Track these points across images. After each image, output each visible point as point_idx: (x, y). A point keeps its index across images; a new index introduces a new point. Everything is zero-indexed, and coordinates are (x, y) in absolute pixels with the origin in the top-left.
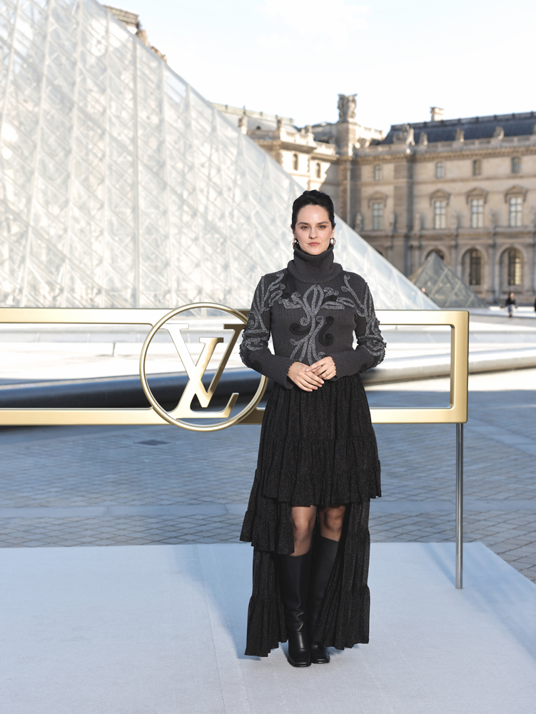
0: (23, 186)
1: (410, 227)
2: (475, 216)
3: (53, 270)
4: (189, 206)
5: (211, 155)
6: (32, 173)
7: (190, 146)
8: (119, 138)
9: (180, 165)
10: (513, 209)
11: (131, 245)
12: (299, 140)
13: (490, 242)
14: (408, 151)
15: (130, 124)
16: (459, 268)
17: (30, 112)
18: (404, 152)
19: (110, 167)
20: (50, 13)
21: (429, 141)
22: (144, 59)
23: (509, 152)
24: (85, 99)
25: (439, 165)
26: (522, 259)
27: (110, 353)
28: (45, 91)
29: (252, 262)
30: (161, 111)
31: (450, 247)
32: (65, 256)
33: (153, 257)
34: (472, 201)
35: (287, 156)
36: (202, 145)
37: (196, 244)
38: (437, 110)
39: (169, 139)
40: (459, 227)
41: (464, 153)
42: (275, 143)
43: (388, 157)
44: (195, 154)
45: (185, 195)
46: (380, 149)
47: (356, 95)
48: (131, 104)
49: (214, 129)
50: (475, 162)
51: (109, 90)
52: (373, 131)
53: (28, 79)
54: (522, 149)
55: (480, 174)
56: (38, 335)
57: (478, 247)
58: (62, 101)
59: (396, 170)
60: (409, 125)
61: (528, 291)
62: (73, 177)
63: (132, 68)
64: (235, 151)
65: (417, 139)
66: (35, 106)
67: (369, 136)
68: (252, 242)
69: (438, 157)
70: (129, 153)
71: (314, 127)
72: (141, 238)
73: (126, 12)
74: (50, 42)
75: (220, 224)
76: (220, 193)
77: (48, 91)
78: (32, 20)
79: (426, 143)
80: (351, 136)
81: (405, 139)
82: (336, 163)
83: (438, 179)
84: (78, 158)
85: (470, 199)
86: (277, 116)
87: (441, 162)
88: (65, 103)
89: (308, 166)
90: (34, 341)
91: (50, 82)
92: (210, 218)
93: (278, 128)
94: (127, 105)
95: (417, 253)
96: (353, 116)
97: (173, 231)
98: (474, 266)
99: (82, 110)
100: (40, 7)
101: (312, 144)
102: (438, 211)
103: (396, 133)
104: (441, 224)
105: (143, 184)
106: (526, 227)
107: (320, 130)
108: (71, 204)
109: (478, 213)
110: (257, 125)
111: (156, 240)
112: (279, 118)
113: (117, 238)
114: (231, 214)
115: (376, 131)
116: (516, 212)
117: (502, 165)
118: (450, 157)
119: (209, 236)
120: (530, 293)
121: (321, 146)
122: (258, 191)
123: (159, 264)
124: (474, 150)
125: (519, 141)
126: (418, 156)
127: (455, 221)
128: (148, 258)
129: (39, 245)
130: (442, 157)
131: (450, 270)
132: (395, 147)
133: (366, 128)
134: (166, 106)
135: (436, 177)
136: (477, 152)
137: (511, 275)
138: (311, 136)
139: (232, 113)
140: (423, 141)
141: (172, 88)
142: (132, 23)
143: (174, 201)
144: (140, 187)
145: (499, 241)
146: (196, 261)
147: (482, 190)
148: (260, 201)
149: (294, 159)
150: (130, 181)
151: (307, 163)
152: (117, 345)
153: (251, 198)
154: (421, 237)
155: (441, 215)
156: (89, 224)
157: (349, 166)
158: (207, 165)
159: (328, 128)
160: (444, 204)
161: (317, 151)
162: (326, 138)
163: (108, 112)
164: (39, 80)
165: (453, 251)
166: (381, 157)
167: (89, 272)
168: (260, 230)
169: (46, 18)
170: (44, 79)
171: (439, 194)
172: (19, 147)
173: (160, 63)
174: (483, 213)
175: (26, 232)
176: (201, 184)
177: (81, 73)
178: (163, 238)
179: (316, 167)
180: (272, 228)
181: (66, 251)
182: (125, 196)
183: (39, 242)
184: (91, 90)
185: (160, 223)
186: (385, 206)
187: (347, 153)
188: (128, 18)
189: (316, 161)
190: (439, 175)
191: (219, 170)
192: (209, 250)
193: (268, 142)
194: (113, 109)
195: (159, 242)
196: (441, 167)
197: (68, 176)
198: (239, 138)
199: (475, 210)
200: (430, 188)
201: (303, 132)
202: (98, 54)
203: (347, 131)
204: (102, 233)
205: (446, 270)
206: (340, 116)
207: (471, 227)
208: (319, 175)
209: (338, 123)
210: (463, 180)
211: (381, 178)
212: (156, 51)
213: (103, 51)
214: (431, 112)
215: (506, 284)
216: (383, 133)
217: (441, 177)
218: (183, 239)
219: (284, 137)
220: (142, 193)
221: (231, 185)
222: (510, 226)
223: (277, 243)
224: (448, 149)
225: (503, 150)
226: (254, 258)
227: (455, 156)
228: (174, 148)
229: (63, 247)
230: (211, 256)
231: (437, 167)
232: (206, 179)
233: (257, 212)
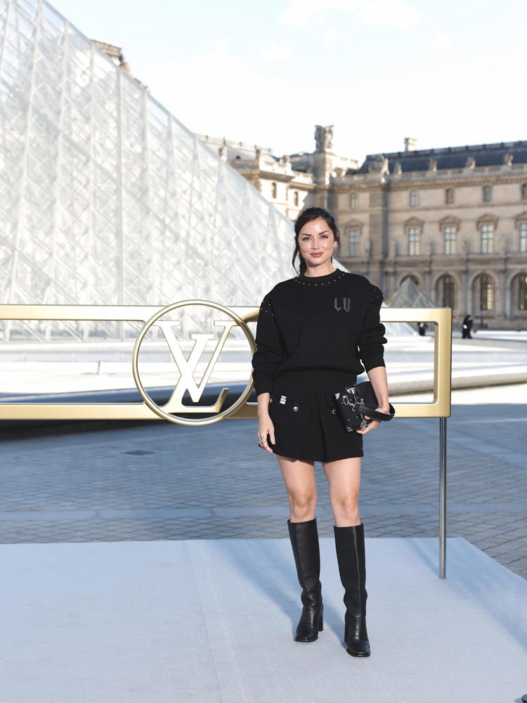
0: (9, 212)
1: (386, 254)
2: (448, 243)
3: (39, 293)
4: (171, 231)
5: (192, 182)
6: (18, 198)
7: (173, 173)
8: (103, 165)
9: (162, 193)
10: (485, 236)
11: (114, 270)
12: (277, 169)
13: (463, 268)
14: (383, 180)
15: (114, 152)
16: (433, 294)
17: (17, 140)
18: (379, 181)
19: (94, 194)
20: (36, 44)
21: (404, 170)
22: (127, 90)
23: (480, 182)
24: (69, 127)
25: (413, 194)
26: (494, 284)
27: (96, 371)
28: (31, 119)
29: (232, 286)
30: (144, 139)
31: (424, 274)
32: (50, 279)
33: (136, 281)
34: (445, 228)
35: (266, 185)
36: (184, 172)
37: (178, 269)
38: (410, 141)
39: (152, 168)
40: (432, 254)
41: (437, 182)
42: (254, 172)
43: (364, 186)
44: (177, 181)
45: (167, 221)
46: (356, 178)
47: (332, 126)
48: (115, 133)
49: (195, 157)
50: (447, 191)
51: (93, 119)
52: (349, 161)
53: (15, 107)
54: (493, 178)
55: (452, 203)
56: (24, 355)
57: (451, 273)
58: (47, 130)
59: (372, 199)
60: (384, 155)
61: (499, 316)
62: (58, 203)
63: (116, 98)
64: (216, 179)
65: (391, 168)
66: (21, 134)
67: (345, 166)
68: (232, 266)
69: (412, 186)
70: (113, 180)
71: (292, 156)
72: (124, 262)
73: (110, 46)
74: (36, 73)
75: (202, 250)
76: (202, 219)
77: (33, 120)
78: (19, 50)
79: (400, 172)
80: (328, 165)
81: (380, 169)
82: (313, 192)
83: (412, 207)
84: (64, 184)
85: (443, 226)
86: (256, 146)
87: (415, 191)
88: (51, 131)
89: (287, 194)
90: (20, 361)
91: (36, 111)
92: (191, 243)
93: (258, 158)
94: (110, 133)
95: (392, 279)
96: (330, 146)
97: (156, 257)
98: (447, 292)
99: (68, 139)
100: (26, 38)
101: (290, 173)
102: (412, 239)
103: (371, 163)
104: (415, 250)
105: (127, 209)
106: (497, 254)
107: (297, 159)
108: (56, 229)
109: (451, 240)
110: (237, 154)
111: (139, 264)
112: (258, 148)
113: (101, 262)
114: (212, 239)
115: (352, 160)
116: (488, 239)
117: (474, 194)
118: (424, 186)
119: (190, 261)
120: (502, 318)
121: (299, 175)
122: (238, 217)
123: (142, 287)
124: (447, 179)
125: (490, 171)
126: (393, 186)
127: (428, 248)
128: (132, 282)
129: (25, 269)
130: (416, 186)
131: (424, 295)
132: (370, 177)
133: (342, 158)
134: (149, 135)
135: (411, 205)
136: (449, 181)
137: (484, 300)
138: (289, 166)
139: (212, 143)
140: (397, 171)
141: (154, 117)
142: (115, 56)
143: (157, 228)
144: (124, 213)
145: (472, 267)
146: (179, 285)
147: (455, 218)
148: (240, 227)
149: (272, 188)
150: (113, 207)
151: (285, 192)
152: (102, 363)
153: (231, 224)
154: (396, 263)
155: (415, 242)
156: (73, 248)
157: (326, 194)
158: (188, 192)
159: (305, 158)
160: (418, 231)
161: (294, 180)
162: (303, 168)
163: (92, 139)
164: (25, 109)
165: (427, 277)
166: (357, 186)
167: (73, 296)
168: (240, 254)
169: (33, 49)
170: (30, 108)
171: (413, 222)
172: (6, 174)
173: (143, 93)
174: (456, 240)
175: (12, 256)
176: (182, 211)
177: (67, 102)
178: (145, 263)
179: (294, 196)
180: (252, 253)
181: (51, 275)
182: (110, 221)
183: (25, 265)
184: (76, 119)
185: (143, 247)
186: (361, 233)
187: (324, 182)
188: (111, 51)
189: (294, 190)
190: (413, 204)
191: (200, 197)
192: (190, 274)
193: (247, 171)
194: (97, 138)
195: (142, 267)
196: (415, 196)
197: (54, 202)
198: (219, 166)
199: (448, 237)
200: (405, 216)
201: (281, 161)
202: (83, 85)
203: (324, 161)
204: (86, 257)
205: (421, 295)
206: (317, 146)
207: (444, 254)
208: (297, 203)
209: (315, 153)
210: (436, 208)
211: (357, 206)
212: (139, 82)
213: (88, 82)
214: (405, 143)
215: (478, 309)
216: (358, 163)
217: (415, 206)
218: (165, 264)
219: (263, 167)
220: (125, 219)
221: (212, 211)
222: (481, 253)
223: (256, 268)
224: (422, 178)
225: (475, 179)
226: (235, 282)
227: (428, 185)
228: (157, 175)
229: (48, 271)
230: (192, 280)
231: (411, 196)
232: (188, 205)
233: (238, 238)
